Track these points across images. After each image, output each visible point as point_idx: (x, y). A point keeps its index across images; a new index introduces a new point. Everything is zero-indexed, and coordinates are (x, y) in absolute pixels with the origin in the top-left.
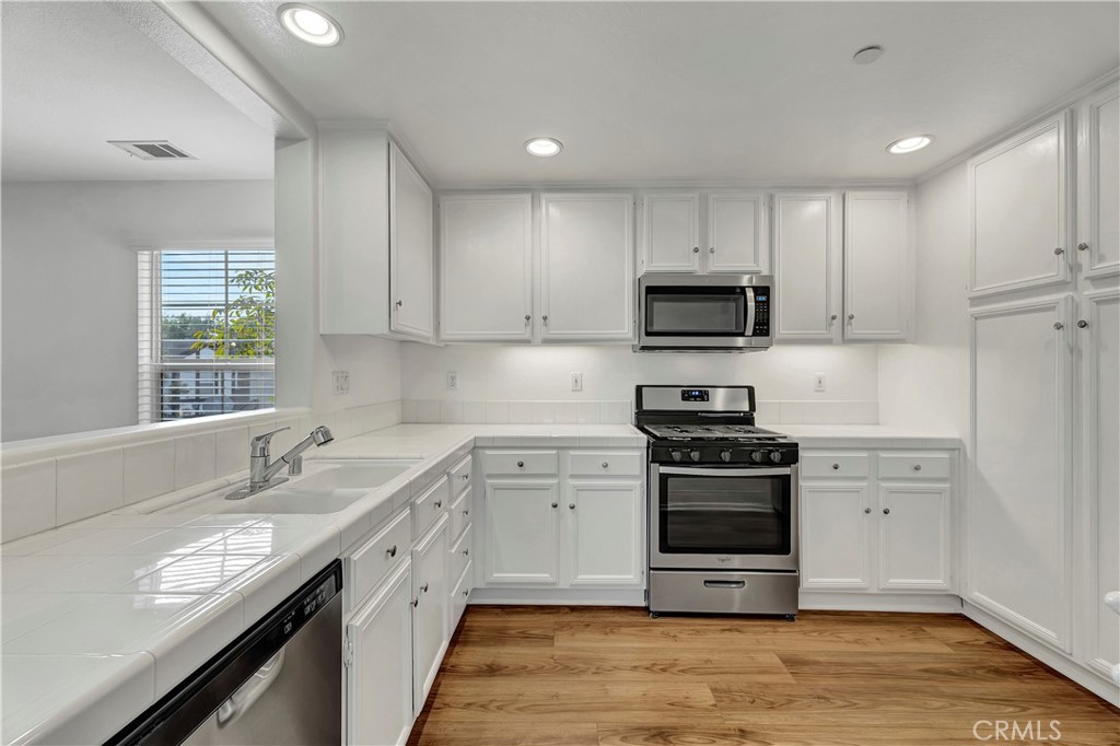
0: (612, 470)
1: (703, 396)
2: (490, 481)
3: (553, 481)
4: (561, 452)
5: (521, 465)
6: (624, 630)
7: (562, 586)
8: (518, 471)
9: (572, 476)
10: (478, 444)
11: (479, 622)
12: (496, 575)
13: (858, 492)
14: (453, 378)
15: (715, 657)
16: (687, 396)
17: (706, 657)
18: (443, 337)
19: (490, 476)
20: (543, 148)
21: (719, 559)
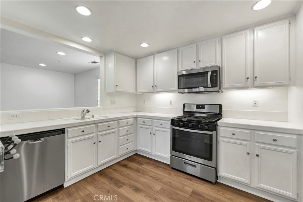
0: (163, 126)
1: (203, 107)
2: (139, 125)
3: (151, 127)
4: (153, 120)
5: (144, 122)
6: (160, 169)
7: (153, 154)
8: (143, 123)
9: (155, 126)
10: (137, 117)
11: (136, 157)
12: (140, 148)
13: (245, 145)
14: (145, 101)
15: (173, 182)
16: (198, 107)
17: (171, 181)
18: (137, 92)
19: (140, 124)
20: (144, 45)
21: (189, 157)
